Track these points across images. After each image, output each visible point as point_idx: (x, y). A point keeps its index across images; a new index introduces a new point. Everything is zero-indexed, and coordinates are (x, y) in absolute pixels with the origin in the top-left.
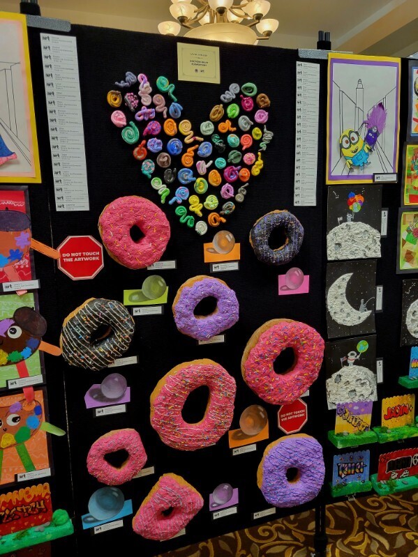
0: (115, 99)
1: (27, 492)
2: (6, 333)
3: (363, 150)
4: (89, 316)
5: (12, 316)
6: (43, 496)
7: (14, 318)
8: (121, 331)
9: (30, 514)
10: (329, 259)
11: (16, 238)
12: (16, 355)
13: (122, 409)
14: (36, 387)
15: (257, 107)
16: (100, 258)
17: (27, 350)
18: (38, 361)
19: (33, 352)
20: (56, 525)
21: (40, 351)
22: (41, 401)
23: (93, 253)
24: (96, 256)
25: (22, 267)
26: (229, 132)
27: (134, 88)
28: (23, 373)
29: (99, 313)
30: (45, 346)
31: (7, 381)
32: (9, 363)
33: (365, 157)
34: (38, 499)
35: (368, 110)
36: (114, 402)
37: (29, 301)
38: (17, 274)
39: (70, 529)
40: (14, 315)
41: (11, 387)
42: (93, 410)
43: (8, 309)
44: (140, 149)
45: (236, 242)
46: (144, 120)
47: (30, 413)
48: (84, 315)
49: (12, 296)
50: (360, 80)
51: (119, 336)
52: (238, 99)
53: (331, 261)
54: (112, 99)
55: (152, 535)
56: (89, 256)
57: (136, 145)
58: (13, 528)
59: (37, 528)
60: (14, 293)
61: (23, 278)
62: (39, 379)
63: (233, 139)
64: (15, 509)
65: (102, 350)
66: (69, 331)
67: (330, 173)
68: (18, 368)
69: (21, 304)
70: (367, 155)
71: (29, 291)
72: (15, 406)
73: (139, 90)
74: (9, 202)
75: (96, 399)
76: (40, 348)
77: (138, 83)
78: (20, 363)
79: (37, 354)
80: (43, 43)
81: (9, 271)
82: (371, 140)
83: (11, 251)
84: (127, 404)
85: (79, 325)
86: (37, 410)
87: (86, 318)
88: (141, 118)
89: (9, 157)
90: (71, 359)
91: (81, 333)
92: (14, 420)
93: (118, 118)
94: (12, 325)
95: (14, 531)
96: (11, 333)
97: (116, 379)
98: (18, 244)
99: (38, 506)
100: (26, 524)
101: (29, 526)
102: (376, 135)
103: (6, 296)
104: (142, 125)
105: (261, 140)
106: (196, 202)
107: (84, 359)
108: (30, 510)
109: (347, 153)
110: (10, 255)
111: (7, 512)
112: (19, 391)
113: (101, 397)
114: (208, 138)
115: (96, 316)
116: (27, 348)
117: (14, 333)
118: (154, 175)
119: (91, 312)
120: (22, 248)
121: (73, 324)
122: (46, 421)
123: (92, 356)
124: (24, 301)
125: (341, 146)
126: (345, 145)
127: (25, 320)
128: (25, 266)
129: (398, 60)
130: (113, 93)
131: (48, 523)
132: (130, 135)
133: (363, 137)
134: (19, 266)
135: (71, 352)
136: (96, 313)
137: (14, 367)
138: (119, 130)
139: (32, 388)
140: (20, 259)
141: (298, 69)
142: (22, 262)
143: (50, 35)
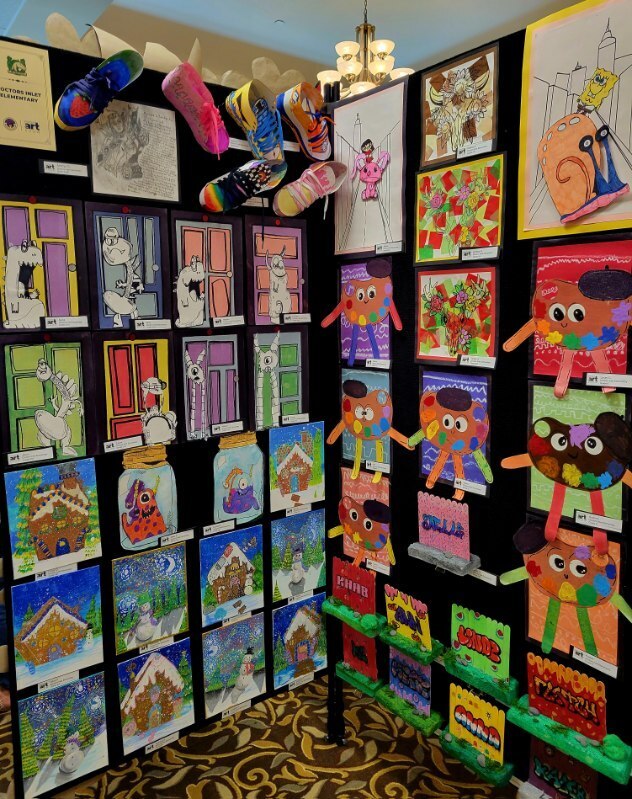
1: (576, 678)
2: (583, 444)
5: (593, 422)
6: (596, 698)
7: (595, 426)
9: (576, 712)
11: (613, 310)
12: (591, 479)
14: (612, 536)
17: (606, 478)
18: (619, 497)
19: (614, 482)
20: (604, 754)
21: (624, 485)
22: (617, 561)
25: (615, 353)
28: (598, 508)
31: (575, 511)
32: (581, 487)
34: (588, 697)
37: (618, 405)
38: (608, 362)
40: (596, 422)
41: (578, 521)
43: (590, 410)
47: (600, 570)
49: (596, 393)
58: (554, 714)
59: (580, 737)
60: (598, 389)
61: (615, 370)
62: (617, 526)
64: (557, 690)
68: (592, 497)
69: (607, 408)
71: (619, 390)
72: (582, 550)
74: (612, 258)
78: (595, 490)
79: (619, 487)
81: (598, 356)
83: (604, 329)
86: (610, 569)
89: (619, 192)
92: (579, 569)
94: (592, 435)
95: (556, 719)
96: (589, 445)
98: (614, 320)
99: (587, 707)
100: (570, 720)
101: (573, 726)
103: (589, 392)
108: (577, 705)
110: (601, 334)
111: (550, 686)
112: (587, 530)
117: (593, 447)
120: (620, 324)
122: (621, 593)
124: (611, 404)
127: (610, 431)
128: (619, 352)
131: (596, 743)
134: (612, 351)
137: (587, 495)
139: (605, 535)
140: (615, 341)
142: (616, 346)
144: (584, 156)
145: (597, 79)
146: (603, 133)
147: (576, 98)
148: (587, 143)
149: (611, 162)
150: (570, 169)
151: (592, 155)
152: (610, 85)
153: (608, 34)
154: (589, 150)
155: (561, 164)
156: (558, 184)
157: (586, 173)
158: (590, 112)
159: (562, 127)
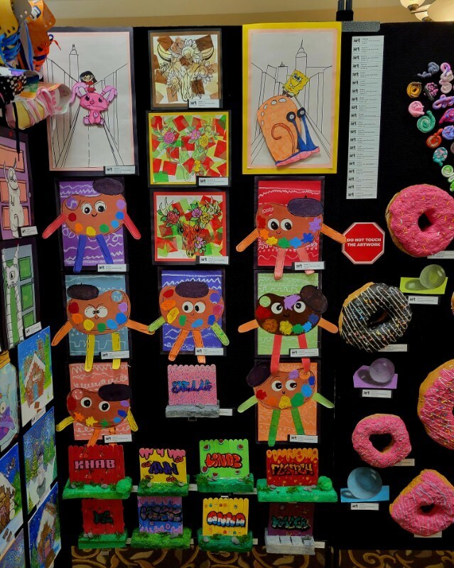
0: (415, 90)
1: (299, 453)
2: (293, 307)
4: (371, 299)
5: (299, 292)
6: (312, 460)
7: (300, 295)
8: (399, 317)
9: (299, 474)
11: (310, 223)
12: (298, 327)
13: (387, 394)
14: (313, 359)
16: (381, 244)
17: (309, 324)
18: (316, 335)
19: (313, 327)
20: (322, 490)
21: (319, 327)
22: (315, 373)
23: (375, 240)
24: (377, 242)
25: (312, 249)
27: (436, 77)
28: (303, 345)
29: (381, 297)
30: (324, 323)
31: (290, 350)
32: (292, 334)
34: (307, 461)
36: (381, 386)
37: (314, 280)
38: (307, 255)
39: (335, 497)
40: (301, 292)
41: (292, 355)
42: (360, 390)
43: (296, 285)
44: (436, 137)
46: (441, 108)
47: (305, 382)
48: (366, 298)
49: (301, 274)
51: (397, 322)
54: (412, 90)
55: (411, 527)
56: (371, 242)
57: (431, 133)
58: (284, 482)
59: (306, 488)
60: (303, 272)
61: (312, 259)
62: (314, 352)
64: (287, 465)
65: (379, 333)
66: (350, 311)
68: (299, 339)
69: (307, 283)
71: (316, 271)
72: (293, 373)
73: (440, 79)
74: (308, 191)
75: (363, 379)
76: (319, 324)
77: (440, 72)
78: (301, 335)
79: (316, 329)
80: (354, 45)
81: (301, 251)
83: (305, 234)
84: (393, 391)
85: (361, 306)
86: (311, 380)
87: (368, 301)
88: (439, 106)
89: (313, 151)
90: (350, 337)
91: (362, 314)
92: (292, 385)
93: (415, 108)
94: (299, 300)
95: (286, 485)
96: (297, 307)
97: (385, 364)
98: (311, 229)
99: (306, 468)
100: (295, 481)
101: (297, 484)
103: (296, 274)
104: (439, 113)
107: (361, 340)
108: (300, 469)
110: (303, 238)
111: (282, 466)
112: (298, 360)
113: (368, 379)
115: (378, 300)
116: (308, 322)
117: (299, 308)
118: (445, 163)
119: (374, 296)
120: (314, 232)
121: (355, 305)
122: (318, 392)
123: (369, 338)
124: (310, 280)
127: (309, 297)
128: (314, 248)
130: (413, 85)
131: (314, 486)
132: (426, 124)
134: (310, 248)
135: (350, 331)
136: (378, 297)
137: (296, 338)
138: (414, 119)
139: (309, 360)
140: (311, 242)
142: (312, 245)
143: (361, 38)
144: (290, 124)
145: (295, 77)
146: (302, 113)
147: (281, 86)
148: (292, 117)
149: (307, 132)
150: (280, 131)
151: (295, 125)
152: (304, 82)
153: (301, 50)
154: (293, 121)
155: (274, 127)
156: (273, 140)
157: (292, 136)
158: (291, 97)
159: (274, 103)
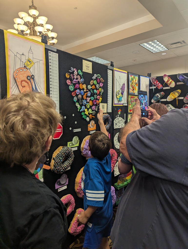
0: (68, 76)
3: (121, 96)
4: (64, 153)
8: (71, 158)
10: (114, 128)
13: (65, 187)
15: (100, 82)
16: (62, 131)
18: (42, 173)
19: (41, 169)
26: (94, 89)
27: (73, 73)
29: (67, 151)
30: (45, 167)
33: (121, 98)
35: (122, 85)
36: (63, 185)
42: (57, 189)
44: (74, 93)
45: (95, 124)
46: (75, 83)
48: (63, 153)
50: (120, 77)
51: (70, 160)
52: (96, 79)
53: (115, 129)
54: (67, 76)
55: (76, 233)
56: (59, 130)
57: (73, 91)
62: (42, 180)
63: (95, 91)
65: (65, 165)
66: (57, 159)
67: (114, 103)
70: (122, 98)
73: (74, 74)
75: (58, 185)
76: (43, 168)
77: (74, 71)
79: (42, 170)
80: (49, 54)
82: (122, 94)
84: (67, 185)
85: (61, 156)
87: (63, 154)
88: (74, 83)
90: (57, 170)
91: (62, 159)
93: (68, 82)
97: (64, 176)
102: (123, 92)
104: (74, 85)
105: (101, 92)
106: (86, 111)
107: (60, 169)
109: (118, 97)
113: (60, 184)
114: (90, 90)
115: (66, 153)
116: (39, 168)
118: (77, 102)
119: (65, 151)
121: (59, 156)
123: (62, 168)
125: (116, 95)
126: (118, 95)
129: (126, 72)
130: (68, 74)
132: (71, 88)
133: (121, 92)
135: (57, 167)
136: (66, 151)
138: (69, 86)
141: (108, 72)
143: (51, 52)
144: (28, 81)
145: (29, 61)
146: (33, 77)
147: (23, 63)
148: (29, 78)
149: (35, 85)
150: (24, 84)
151: (31, 82)
152: (32, 64)
153: (30, 50)
154: (29, 80)
155: (22, 81)
156: (22, 87)
157: (29, 86)
158: (28, 69)
159: (21, 70)
